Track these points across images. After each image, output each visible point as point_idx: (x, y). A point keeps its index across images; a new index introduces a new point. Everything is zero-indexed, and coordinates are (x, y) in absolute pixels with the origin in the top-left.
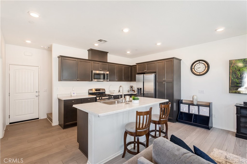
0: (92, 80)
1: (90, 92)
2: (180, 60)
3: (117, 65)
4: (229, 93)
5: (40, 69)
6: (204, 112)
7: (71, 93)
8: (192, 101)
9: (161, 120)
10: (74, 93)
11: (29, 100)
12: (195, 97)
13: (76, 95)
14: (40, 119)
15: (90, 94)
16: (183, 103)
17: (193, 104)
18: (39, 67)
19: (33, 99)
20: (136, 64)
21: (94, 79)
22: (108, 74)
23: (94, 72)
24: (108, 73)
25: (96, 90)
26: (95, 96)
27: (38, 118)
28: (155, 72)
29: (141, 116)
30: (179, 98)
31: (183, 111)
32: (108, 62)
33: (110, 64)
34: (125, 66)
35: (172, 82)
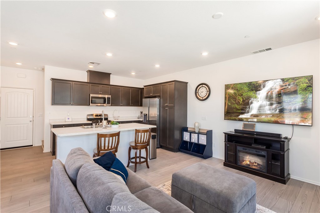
0: (90, 105)
1: (88, 118)
2: (187, 83)
3: (122, 87)
4: (225, 119)
5: (34, 92)
6: (203, 140)
7: (65, 119)
8: (194, 129)
9: (137, 144)
10: (68, 119)
11: (22, 125)
12: (197, 125)
13: (71, 121)
14: (33, 146)
15: (88, 120)
16: (188, 131)
17: (195, 131)
18: (34, 89)
19: (27, 125)
20: (144, 86)
21: (92, 103)
22: (110, 98)
23: (91, 95)
24: (110, 96)
25: (97, 116)
26: (91, 122)
27: (32, 146)
28: (159, 97)
29: (102, 138)
30: (184, 126)
31: (185, 140)
32: (111, 84)
33: (113, 87)
34: (133, 89)
35: (173, 107)
